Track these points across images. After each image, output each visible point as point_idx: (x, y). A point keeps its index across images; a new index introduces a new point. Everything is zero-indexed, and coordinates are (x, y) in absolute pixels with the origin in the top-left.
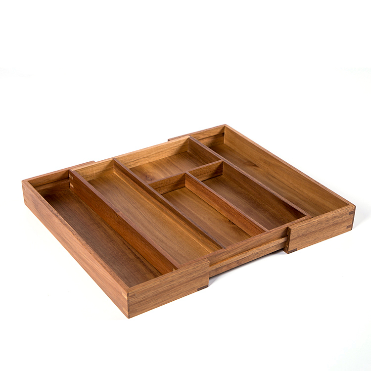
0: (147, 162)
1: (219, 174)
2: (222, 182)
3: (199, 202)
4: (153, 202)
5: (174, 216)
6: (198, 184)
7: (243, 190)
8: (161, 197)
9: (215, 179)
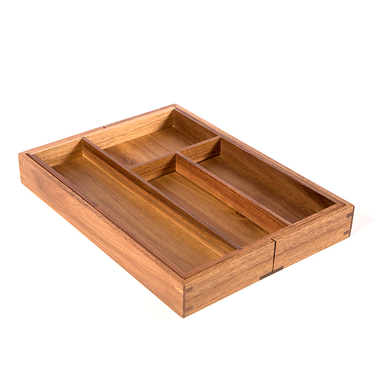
0: (124, 141)
1: (216, 154)
2: (221, 164)
3: (195, 190)
4: (138, 192)
5: (168, 209)
6: (194, 166)
7: (249, 174)
8: (149, 185)
9: (211, 160)
